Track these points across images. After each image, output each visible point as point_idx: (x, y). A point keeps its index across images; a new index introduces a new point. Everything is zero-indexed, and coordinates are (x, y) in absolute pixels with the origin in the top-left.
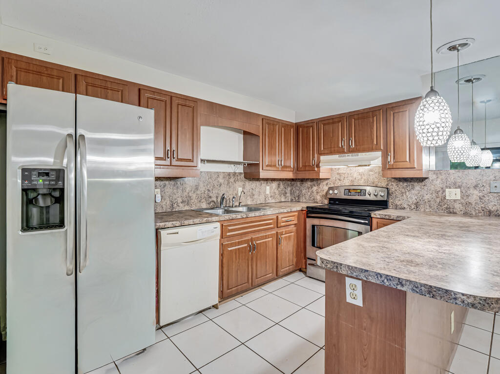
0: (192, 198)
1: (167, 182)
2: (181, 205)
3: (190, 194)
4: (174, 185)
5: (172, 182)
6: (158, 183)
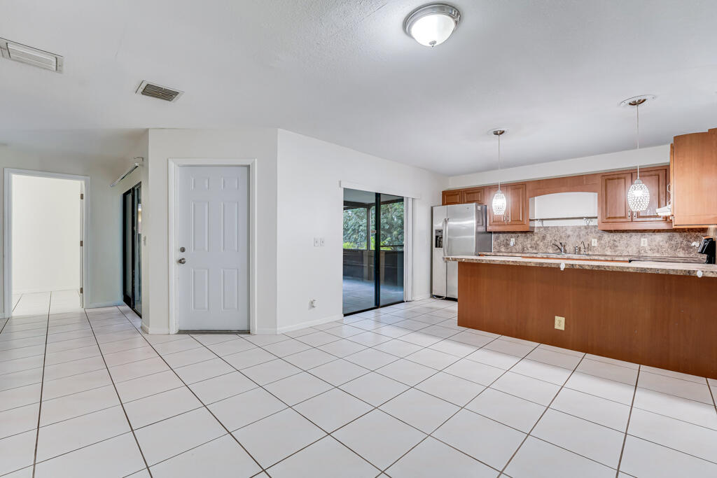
3: (538, 243)
4: (525, 236)
5: (523, 235)
6: (513, 235)
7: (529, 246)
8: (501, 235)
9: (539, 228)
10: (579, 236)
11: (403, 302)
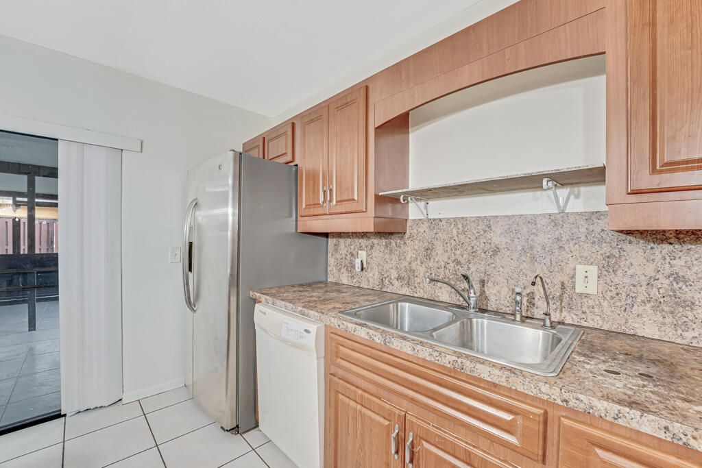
0: (416, 274)
1: (376, 241)
2: (396, 283)
3: (414, 266)
4: (386, 246)
5: (384, 241)
6: (363, 242)
7: (394, 274)
8: (342, 241)
9: (418, 222)
10: (528, 250)
11: (58, 416)
